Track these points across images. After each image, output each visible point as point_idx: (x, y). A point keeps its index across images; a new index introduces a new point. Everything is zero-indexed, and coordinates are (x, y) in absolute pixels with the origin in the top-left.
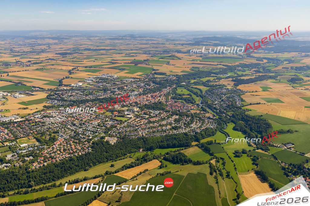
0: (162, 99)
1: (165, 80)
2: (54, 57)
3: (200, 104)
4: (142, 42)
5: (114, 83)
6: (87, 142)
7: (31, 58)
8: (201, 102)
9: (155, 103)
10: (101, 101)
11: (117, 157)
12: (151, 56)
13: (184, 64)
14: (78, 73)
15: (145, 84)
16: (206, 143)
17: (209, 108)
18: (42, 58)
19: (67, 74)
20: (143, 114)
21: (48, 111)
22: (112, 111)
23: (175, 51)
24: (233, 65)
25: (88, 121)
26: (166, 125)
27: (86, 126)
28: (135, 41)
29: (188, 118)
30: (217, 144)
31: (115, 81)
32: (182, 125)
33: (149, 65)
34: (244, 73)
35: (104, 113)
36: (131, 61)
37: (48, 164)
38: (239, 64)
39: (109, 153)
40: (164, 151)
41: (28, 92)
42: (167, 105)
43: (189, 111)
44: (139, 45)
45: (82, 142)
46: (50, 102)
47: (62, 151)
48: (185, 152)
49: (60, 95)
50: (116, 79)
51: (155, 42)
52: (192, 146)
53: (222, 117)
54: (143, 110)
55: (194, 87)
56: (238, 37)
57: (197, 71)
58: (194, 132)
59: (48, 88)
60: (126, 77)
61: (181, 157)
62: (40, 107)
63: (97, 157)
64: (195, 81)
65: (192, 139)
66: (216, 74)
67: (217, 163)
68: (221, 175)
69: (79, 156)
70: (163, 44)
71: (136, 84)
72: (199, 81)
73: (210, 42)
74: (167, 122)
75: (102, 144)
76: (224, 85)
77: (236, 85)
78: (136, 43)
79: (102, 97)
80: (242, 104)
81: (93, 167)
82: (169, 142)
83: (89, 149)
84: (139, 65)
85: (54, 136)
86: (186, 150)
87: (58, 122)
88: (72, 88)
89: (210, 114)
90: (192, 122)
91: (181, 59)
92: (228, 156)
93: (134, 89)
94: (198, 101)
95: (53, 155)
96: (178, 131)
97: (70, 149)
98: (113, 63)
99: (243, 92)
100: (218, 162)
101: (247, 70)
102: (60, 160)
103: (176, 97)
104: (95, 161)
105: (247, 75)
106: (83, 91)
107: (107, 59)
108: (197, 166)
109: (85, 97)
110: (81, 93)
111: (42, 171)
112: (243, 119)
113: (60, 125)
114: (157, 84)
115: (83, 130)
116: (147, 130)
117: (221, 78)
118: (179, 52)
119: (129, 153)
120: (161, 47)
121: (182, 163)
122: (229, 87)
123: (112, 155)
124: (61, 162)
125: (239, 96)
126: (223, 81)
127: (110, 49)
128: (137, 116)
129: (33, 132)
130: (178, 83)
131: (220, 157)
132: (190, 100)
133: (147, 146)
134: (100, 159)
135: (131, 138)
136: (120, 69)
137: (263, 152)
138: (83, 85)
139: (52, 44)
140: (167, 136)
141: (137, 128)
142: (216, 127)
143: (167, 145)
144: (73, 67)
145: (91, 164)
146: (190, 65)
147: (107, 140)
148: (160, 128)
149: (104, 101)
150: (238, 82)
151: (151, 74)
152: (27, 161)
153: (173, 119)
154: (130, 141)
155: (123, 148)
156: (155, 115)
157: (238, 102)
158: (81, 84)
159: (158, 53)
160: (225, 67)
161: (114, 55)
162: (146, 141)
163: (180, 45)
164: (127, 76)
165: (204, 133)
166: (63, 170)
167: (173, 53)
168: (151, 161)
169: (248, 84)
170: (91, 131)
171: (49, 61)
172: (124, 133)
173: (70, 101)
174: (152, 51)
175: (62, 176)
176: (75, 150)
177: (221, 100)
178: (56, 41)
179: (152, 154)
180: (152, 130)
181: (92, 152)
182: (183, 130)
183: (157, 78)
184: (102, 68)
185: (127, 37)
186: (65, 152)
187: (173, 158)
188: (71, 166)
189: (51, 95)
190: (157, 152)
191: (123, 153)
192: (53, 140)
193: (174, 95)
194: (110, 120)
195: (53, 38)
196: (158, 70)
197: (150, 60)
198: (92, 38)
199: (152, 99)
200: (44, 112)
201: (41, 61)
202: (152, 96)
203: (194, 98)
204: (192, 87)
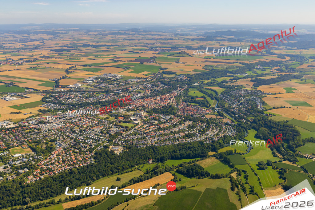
0: (173, 102)
1: (175, 81)
2: (49, 54)
3: (216, 108)
4: (147, 37)
5: (118, 84)
6: (89, 152)
7: (23, 56)
8: (217, 105)
9: (165, 107)
10: (103, 104)
11: (124, 169)
12: (158, 53)
13: (196, 62)
14: (76, 72)
15: (153, 84)
16: (225, 153)
17: (227, 113)
18: (36, 55)
19: (64, 74)
20: (151, 119)
21: (43, 116)
22: (116, 116)
23: (185, 47)
24: (252, 63)
25: (89, 127)
26: (178, 132)
27: (87, 133)
28: (139, 36)
29: (203, 125)
30: (237, 154)
31: (119, 82)
32: (196, 132)
33: (157, 63)
34: (264, 72)
35: (107, 118)
36: (136, 59)
37: (45, 178)
38: (258, 62)
39: (114, 164)
40: (177, 163)
41: (21, 94)
42: (178, 109)
43: (203, 116)
44: (143, 40)
45: (83, 151)
46: (45, 106)
47: (61, 162)
48: (201, 163)
49: (57, 98)
50: (120, 79)
51: (162, 37)
52: (209, 157)
53: (242, 122)
54: (152, 115)
55: (208, 88)
56: (255, 31)
57: (211, 69)
58: (210, 140)
59: (44, 90)
60: (130, 77)
61: (197, 169)
62: (35, 111)
63: (101, 170)
64: (209, 81)
65: (209, 149)
66: (232, 74)
67: (238, 176)
68: (244, 190)
69: (80, 168)
70: (171, 39)
71: (143, 84)
72: (214, 81)
73: (224, 37)
74: (180, 128)
75: (107, 154)
76: (242, 86)
77: (256, 86)
78: (141, 38)
79: (104, 100)
80: (264, 108)
81: (97, 181)
82: (182, 152)
83: (91, 160)
84: (145, 63)
85: (51, 144)
86: (202, 161)
87: (55, 129)
88: (70, 90)
89: (227, 119)
90: (208, 128)
91: (192, 56)
92: (251, 168)
93: (140, 90)
94: (213, 104)
95: (50, 166)
96: (192, 139)
97: (70, 160)
98: (116, 61)
99: (264, 94)
100: (240, 175)
101: (267, 68)
102: (58, 173)
103: (188, 100)
104: (98, 173)
105: (268, 74)
106: (82, 92)
107: (108, 56)
108: (216, 180)
109: (85, 99)
110: (80, 95)
111: (39, 185)
112: (266, 125)
113: (58, 132)
114: (167, 85)
115: (84, 137)
116: (157, 138)
117: (238, 78)
118: (189, 48)
119: (137, 165)
120: (168, 43)
121: (198, 177)
122: (249, 89)
123: (118, 167)
124: (60, 175)
125: (260, 98)
126: (241, 81)
127: (112, 45)
128: (145, 122)
129: (28, 140)
130: (190, 83)
131: (242, 169)
132: (204, 104)
133: (158, 157)
134: (104, 171)
135: (139, 148)
136: (124, 67)
137: (291, 164)
138: (82, 86)
139: (46, 40)
140: (180, 145)
141: (145, 135)
142: (235, 135)
143: (180, 155)
144: (70, 66)
145: (94, 178)
146: (202, 63)
147: (112, 150)
148: (172, 135)
149: (106, 104)
150: (258, 82)
151: (158, 73)
152: (22, 173)
153: (186, 126)
154: (138, 150)
155: (130, 159)
156: (165, 121)
157: (260, 105)
158: (80, 85)
159: (165, 49)
160: (242, 65)
161: (117, 52)
162: (156, 151)
163: (190, 41)
164: (132, 76)
165: (223, 141)
166: (63, 184)
167: (182, 49)
168: (163, 174)
169: (269, 84)
170: (93, 139)
171: (44, 58)
172: (131, 141)
173: (68, 104)
174: (159, 47)
175: (61, 191)
176: (75, 161)
177: (239, 103)
178: (51, 36)
179: (163, 165)
180: (162, 138)
181: (95, 163)
182: (198, 137)
183: (165, 78)
184: (103, 66)
185: (130, 31)
186: (64, 163)
187: (188, 171)
188: (71, 180)
189: (47, 98)
190: (169, 163)
191: (130, 164)
192: (50, 149)
193: (186, 97)
194: (114, 126)
195: (48, 33)
196: (167, 69)
197: (157, 57)
198: (90, 33)
199: (161, 103)
200: (39, 117)
201: (35, 58)
202: (161, 99)
203: (208, 100)
204: (206, 89)
